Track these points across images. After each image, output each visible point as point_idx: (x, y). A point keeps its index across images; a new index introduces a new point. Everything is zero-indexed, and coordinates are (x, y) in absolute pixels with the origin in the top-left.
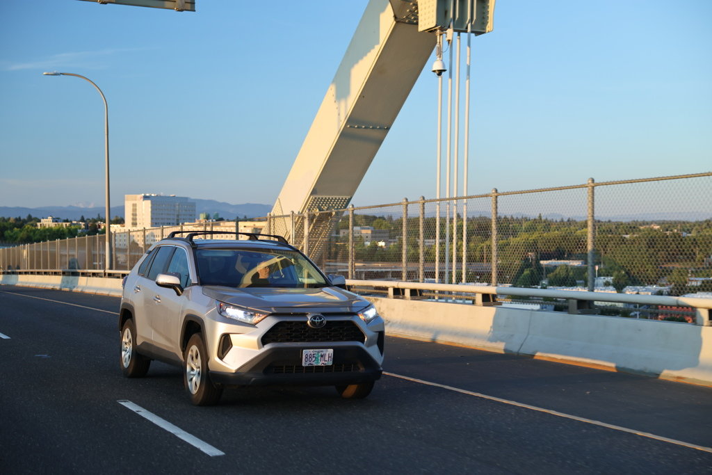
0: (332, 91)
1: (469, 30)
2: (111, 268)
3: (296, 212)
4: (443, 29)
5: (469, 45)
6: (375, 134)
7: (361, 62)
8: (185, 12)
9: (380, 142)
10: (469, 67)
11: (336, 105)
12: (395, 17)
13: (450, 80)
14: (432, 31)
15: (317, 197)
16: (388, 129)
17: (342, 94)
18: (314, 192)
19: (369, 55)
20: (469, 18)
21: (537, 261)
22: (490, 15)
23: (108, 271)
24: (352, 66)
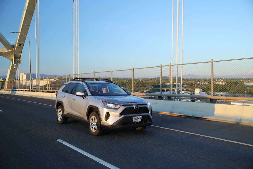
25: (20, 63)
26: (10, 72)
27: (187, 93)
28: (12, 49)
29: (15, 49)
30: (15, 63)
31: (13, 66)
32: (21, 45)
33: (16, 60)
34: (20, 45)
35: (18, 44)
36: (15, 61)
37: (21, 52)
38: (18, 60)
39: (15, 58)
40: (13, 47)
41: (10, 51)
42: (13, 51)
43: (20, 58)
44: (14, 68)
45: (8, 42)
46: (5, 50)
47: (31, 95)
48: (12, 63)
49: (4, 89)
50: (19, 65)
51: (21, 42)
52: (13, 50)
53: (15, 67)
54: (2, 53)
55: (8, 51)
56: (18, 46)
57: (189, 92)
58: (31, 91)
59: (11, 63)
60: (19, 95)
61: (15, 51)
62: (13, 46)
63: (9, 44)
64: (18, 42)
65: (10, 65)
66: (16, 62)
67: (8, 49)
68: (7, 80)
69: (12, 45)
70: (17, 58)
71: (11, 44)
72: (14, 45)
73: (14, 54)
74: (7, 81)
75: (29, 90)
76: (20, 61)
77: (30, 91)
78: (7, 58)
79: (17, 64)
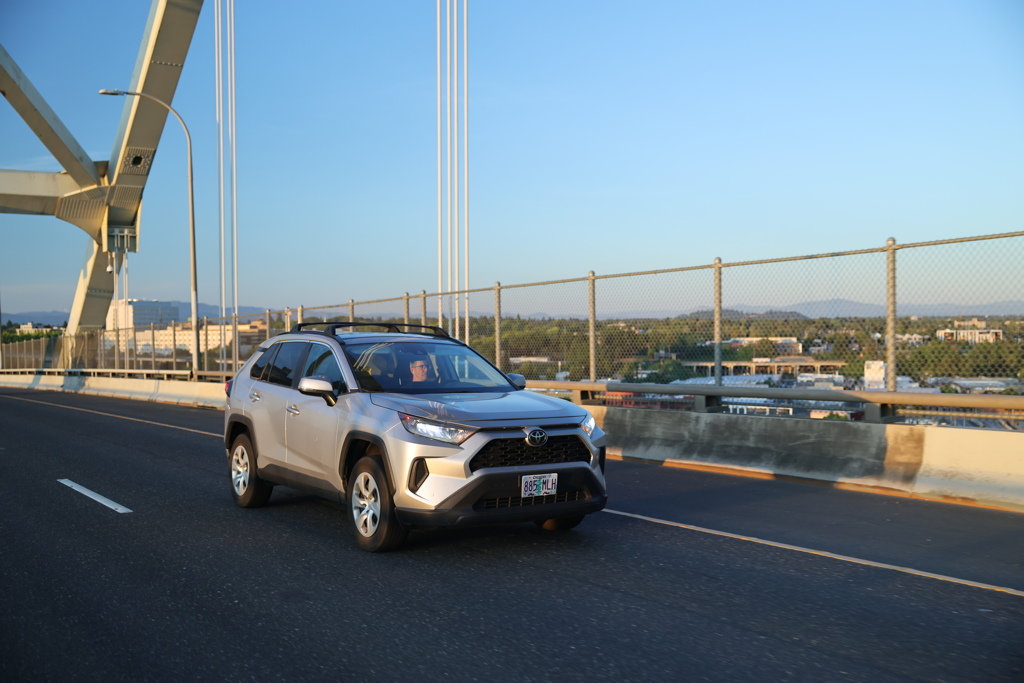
0: (82, 273)
1: (126, 251)
7: (90, 261)
11: (84, 280)
14: (107, 252)
15: (83, 326)
19: (92, 258)
20: (126, 246)
22: (138, 244)
25: (133, 248)
26: (90, 288)
27: (828, 380)
28: (99, 183)
29: (110, 181)
30: (111, 249)
31: (101, 260)
32: (139, 161)
33: (117, 232)
34: (137, 161)
35: (129, 155)
36: (110, 237)
37: (141, 197)
38: (126, 232)
39: (111, 223)
40: (101, 171)
41: (86, 192)
42: (101, 191)
43: (132, 223)
44: (109, 269)
45: (79, 148)
46: (68, 188)
47: (198, 399)
48: (96, 246)
49: (56, 367)
50: (131, 254)
51: (140, 149)
52: (103, 185)
53: (112, 265)
54: (54, 199)
55: (79, 191)
56: (126, 166)
57: (838, 377)
58: (201, 378)
59: (92, 246)
60: (134, 397)
61: (113, 188)
62: (104, 168)
63: (83, 157)
64: (128, 145)
65: (87, 259)
66: (118, 243)
67: (81, 183)
68: (73, 328)
69: (96, 163)
70: (122, 221)
71: (96, 160)
72: (107, 163)
73: (108, 204)
74: (73, 334)
75: (188, 372)
76: (134, 238)
77: (192, 376)
78: (74, 224)
79: (121, 251)
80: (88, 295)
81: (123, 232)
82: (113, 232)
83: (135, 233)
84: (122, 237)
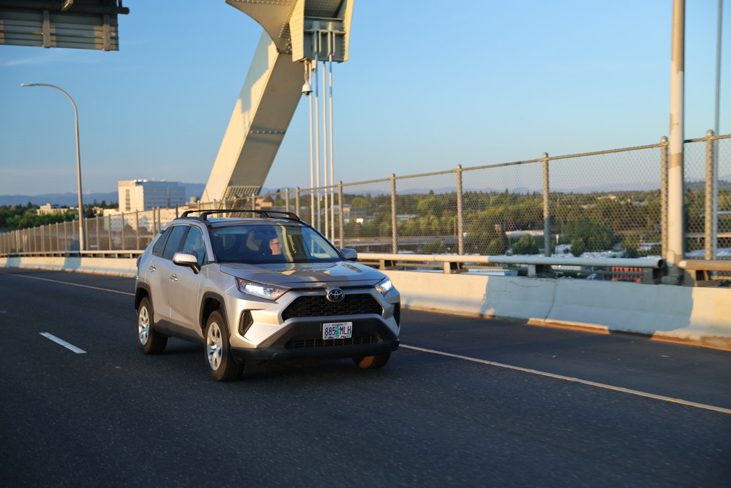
0: (239, 104)
1: (330, 59)
2: (85, 249)
3: (218, 200)
4: (310, 61)
5: (331, 72)
6: (274, 137)
7: (257, 83)
8: (111, 51)
9: (279, 143)
10: (331, 88)
11: (242, 116)
12: (277, 49)
13: (316, 99)
14: (302, 61)
15: (233, 187)
16: (284, 133)
17: (246, 107)
18: (230, 184)
19: (262, 77)
20: (329, 50)
21: (503, 232)
22: (347, 48)
23: (82, 252)
24: (252, 86)
25: (339, 57)
26: (253, 127)
30: (311, 54)
31: (284, 78)
33: (316, 26)
36: (308, 35)
38: (330, 27)
39: (309, 14)
48: (275, 53)
66: (317, 44)
70: (323, 10)
76: (341, 37)
79: (323, 59)
80: (249, 139)
81: (324, 28)
82: (311, 27)
83: (342, 29)
84: (324, 35)
